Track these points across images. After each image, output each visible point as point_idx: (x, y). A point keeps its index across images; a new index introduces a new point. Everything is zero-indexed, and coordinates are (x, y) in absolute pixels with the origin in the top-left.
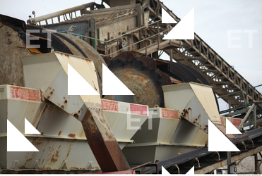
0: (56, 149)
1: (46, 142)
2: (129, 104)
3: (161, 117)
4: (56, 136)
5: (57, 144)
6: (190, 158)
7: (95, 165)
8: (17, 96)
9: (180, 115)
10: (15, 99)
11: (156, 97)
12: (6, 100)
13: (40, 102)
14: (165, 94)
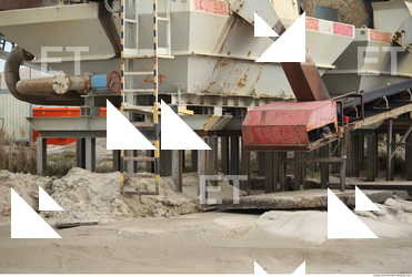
0: (244, 72)
1: (233, 63)
2: (331, 23)
3: (369, 39)
4: (245, 57)
5: (246, 66)
6: (401, 90)
7: (289, 93)
8: (202, 8)
9: (391, 38)
10: (199, 11)
11: (364, 15)
12: (189, 12)
13: (227, 16)
14: (375, 12)
